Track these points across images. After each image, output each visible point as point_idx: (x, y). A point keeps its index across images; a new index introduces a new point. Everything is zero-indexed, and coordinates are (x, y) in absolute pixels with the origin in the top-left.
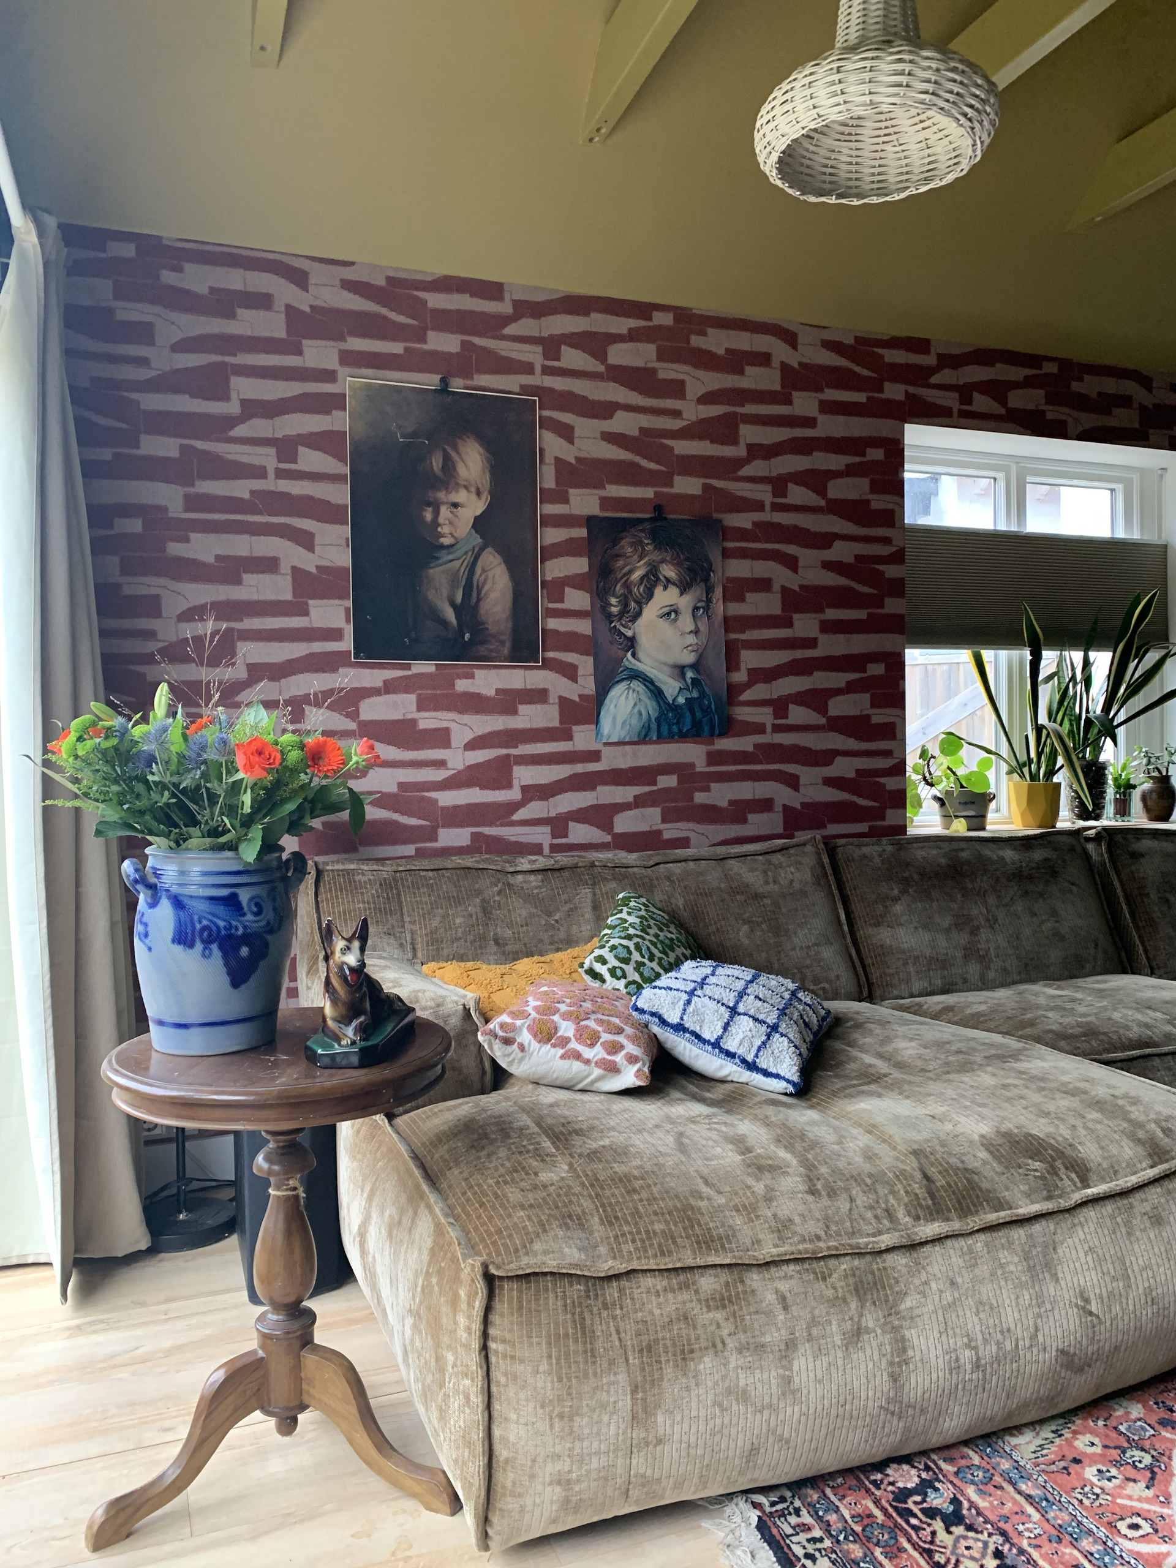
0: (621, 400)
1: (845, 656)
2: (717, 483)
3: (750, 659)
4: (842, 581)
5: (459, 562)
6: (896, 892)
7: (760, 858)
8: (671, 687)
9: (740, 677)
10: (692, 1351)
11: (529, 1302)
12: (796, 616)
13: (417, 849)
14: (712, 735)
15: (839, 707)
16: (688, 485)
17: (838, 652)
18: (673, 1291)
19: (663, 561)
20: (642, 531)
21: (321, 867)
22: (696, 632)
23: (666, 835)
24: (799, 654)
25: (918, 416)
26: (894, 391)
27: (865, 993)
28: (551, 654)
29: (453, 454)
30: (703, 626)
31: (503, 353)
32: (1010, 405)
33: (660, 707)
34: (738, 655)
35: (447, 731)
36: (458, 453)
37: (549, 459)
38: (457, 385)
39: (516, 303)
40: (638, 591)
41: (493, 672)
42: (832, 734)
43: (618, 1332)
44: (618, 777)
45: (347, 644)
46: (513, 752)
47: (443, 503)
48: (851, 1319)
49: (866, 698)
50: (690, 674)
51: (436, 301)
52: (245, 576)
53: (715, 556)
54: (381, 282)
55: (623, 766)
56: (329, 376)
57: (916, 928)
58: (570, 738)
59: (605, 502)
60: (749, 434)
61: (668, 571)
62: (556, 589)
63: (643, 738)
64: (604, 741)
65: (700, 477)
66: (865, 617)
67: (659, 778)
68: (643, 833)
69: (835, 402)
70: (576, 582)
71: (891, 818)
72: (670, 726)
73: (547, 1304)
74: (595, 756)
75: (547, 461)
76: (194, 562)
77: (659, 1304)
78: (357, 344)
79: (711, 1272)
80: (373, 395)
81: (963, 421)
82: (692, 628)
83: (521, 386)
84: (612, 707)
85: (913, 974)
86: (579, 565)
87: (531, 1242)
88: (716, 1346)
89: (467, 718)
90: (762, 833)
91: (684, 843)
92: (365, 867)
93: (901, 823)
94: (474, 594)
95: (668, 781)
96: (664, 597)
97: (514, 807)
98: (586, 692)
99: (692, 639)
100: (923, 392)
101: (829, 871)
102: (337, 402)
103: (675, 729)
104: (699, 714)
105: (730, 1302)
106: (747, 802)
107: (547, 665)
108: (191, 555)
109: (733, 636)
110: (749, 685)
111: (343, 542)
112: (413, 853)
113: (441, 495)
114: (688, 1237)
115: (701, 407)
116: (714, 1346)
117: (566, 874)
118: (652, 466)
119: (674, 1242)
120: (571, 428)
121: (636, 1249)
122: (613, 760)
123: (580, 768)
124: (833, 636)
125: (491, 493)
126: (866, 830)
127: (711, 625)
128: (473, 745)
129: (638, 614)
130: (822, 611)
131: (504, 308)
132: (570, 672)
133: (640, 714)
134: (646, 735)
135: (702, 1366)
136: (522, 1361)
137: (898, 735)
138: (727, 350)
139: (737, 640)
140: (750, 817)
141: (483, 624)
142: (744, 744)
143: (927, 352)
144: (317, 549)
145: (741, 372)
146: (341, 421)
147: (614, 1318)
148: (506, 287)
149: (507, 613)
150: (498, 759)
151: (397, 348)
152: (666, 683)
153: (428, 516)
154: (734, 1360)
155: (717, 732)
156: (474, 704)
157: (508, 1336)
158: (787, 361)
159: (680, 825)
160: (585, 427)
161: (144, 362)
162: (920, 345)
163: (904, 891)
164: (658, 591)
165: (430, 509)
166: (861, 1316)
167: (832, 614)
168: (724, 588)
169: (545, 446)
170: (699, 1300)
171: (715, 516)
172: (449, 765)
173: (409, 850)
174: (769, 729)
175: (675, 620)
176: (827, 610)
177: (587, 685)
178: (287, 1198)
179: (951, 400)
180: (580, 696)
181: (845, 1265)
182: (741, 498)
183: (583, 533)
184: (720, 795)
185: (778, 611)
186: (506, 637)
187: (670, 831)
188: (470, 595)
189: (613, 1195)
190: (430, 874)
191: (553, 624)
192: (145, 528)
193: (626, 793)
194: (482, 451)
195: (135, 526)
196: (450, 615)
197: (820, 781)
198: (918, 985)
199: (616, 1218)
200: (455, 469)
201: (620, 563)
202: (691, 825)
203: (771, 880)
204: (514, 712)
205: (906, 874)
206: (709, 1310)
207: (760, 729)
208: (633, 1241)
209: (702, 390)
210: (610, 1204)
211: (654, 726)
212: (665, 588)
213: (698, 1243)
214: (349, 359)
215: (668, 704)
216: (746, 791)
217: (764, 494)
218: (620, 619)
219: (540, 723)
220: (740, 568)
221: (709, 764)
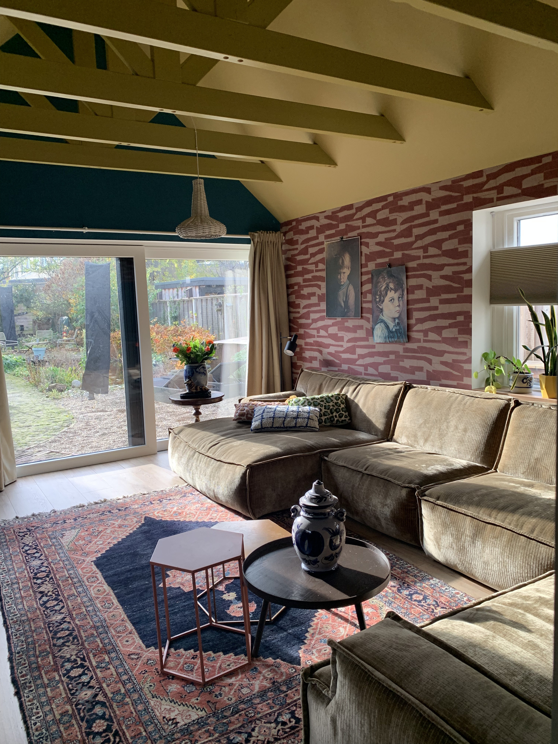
0: (380, 230)
1: (448, 313)
2: (406, 252)
3: (416, 315)
4: (447, 283)
5: (344, 289)
8: (391, 325)
9: (412, 321)
12: (431, 298)
13: (338, 369)
14: (404, 342)
15: (446, 333)
16: (398, 255)
17: (446, 311)
19: (390, 282)
22: (399, 306)
23: (392, 375)
24: (432, 313)
25: (478, 206)
26: (468, 199)
29: (344, 258)
30: (401, 303)
31: (354, 225)
32: (523, 187)
33: (388, 332)
34: (413, 313)
35: (343, 337)
37: (363, 254)
38: (345, 238)
39: (356, 209)
40: (384, 293)
42: (443, 344)
44: (380, 354)
46: (356, 344)
47: (342, 273)
49: (456, 330)
50: (397, 321)
51: (341, 215)
52: (311, 298)
54: (330, 214)
55: (381, 351)
56: (322, 243)
58: (368, 341)
59: (377, 265)
60: (416, 231)
61: (391, 286)
62: (365, 294)
64: (376, 342)
65: (401, 251)
66: (456, 297)
67: (390, 356)
68: (386, 373)
69: (444, 211)
70: (369, 292)
71: (465, 381)
72: (391, 338)
74: (373, 347)
76: (304, 295)
78: (328, 233)
80: (330, 246)
82: (398, 304)
83: (357, 234)
84: (376, 331)
86: (369, 287)
89: (347, 334)
90: (420, 379)
93: (469, 384)
94: (347, 298)
95: (392, 357)
96: (391, 294)
99: (398, 308)
100: (480, 195)
103: (393, 339)
104: (399, 335)
106: (415, 367)
107: (362, 318)
108: (304, 293)
109: (410, 307)
110: (416, 325)
113: (342, 270)
115: (402, 226)
118: (388, 250)
123: (370, 350)
124: (443, 305)
125: (351, 268)
127: (403, 303)
128: (349, 341)
129: (383, 301)
130: (440, 295)
131: (354, 211)
132: (368, 320)
133: (383, 334)
134: (386, 341)
137: (469, 347)
138: (409, 203)
140: (416, 372)
141: (349, 306)
142: (415, 346)
143: (482, 176)
145: (412, 210)
146: (324, 255)
148: (354, 205)
149: (354, 303)
150: (353, 346)
151: (334, 231)
153: (339, 277)
156: (348, 330)
158: (428, 200)
159: (396, 372)
160: (372, 242)
161: (297, 249)
162: (478, 174)
164: (389, 292)
165: (339, 275)
167: (444, 296)
169: (362, 250)
171: (405, 264)
172: (344, 346)
173: (336, 369)
174: (422, 341)
175: (393, 302)
176: (442, 295)
179: (493, 194)
182: (413, 256)
183: (370, 276)
184: (407, 363)
185: (425, 296)
186: (353, 310)
191: (364, 305)
193: (381, 360)
194: (349, 255)
195: (295, 288)
196: (343, 304)
197: (439, 362)
200: (344, 262)
201: (379, 284)
202: (399, 373)
204: (356, 332)
207: (419, 341)
209: (401, 220)
211: (387, 338)
214: (327, 237)
215: (391, 331)
216: (415, 363)
217: (420, 253)
218: (379, 303)
220: (413, 282)
221: (404, 352)
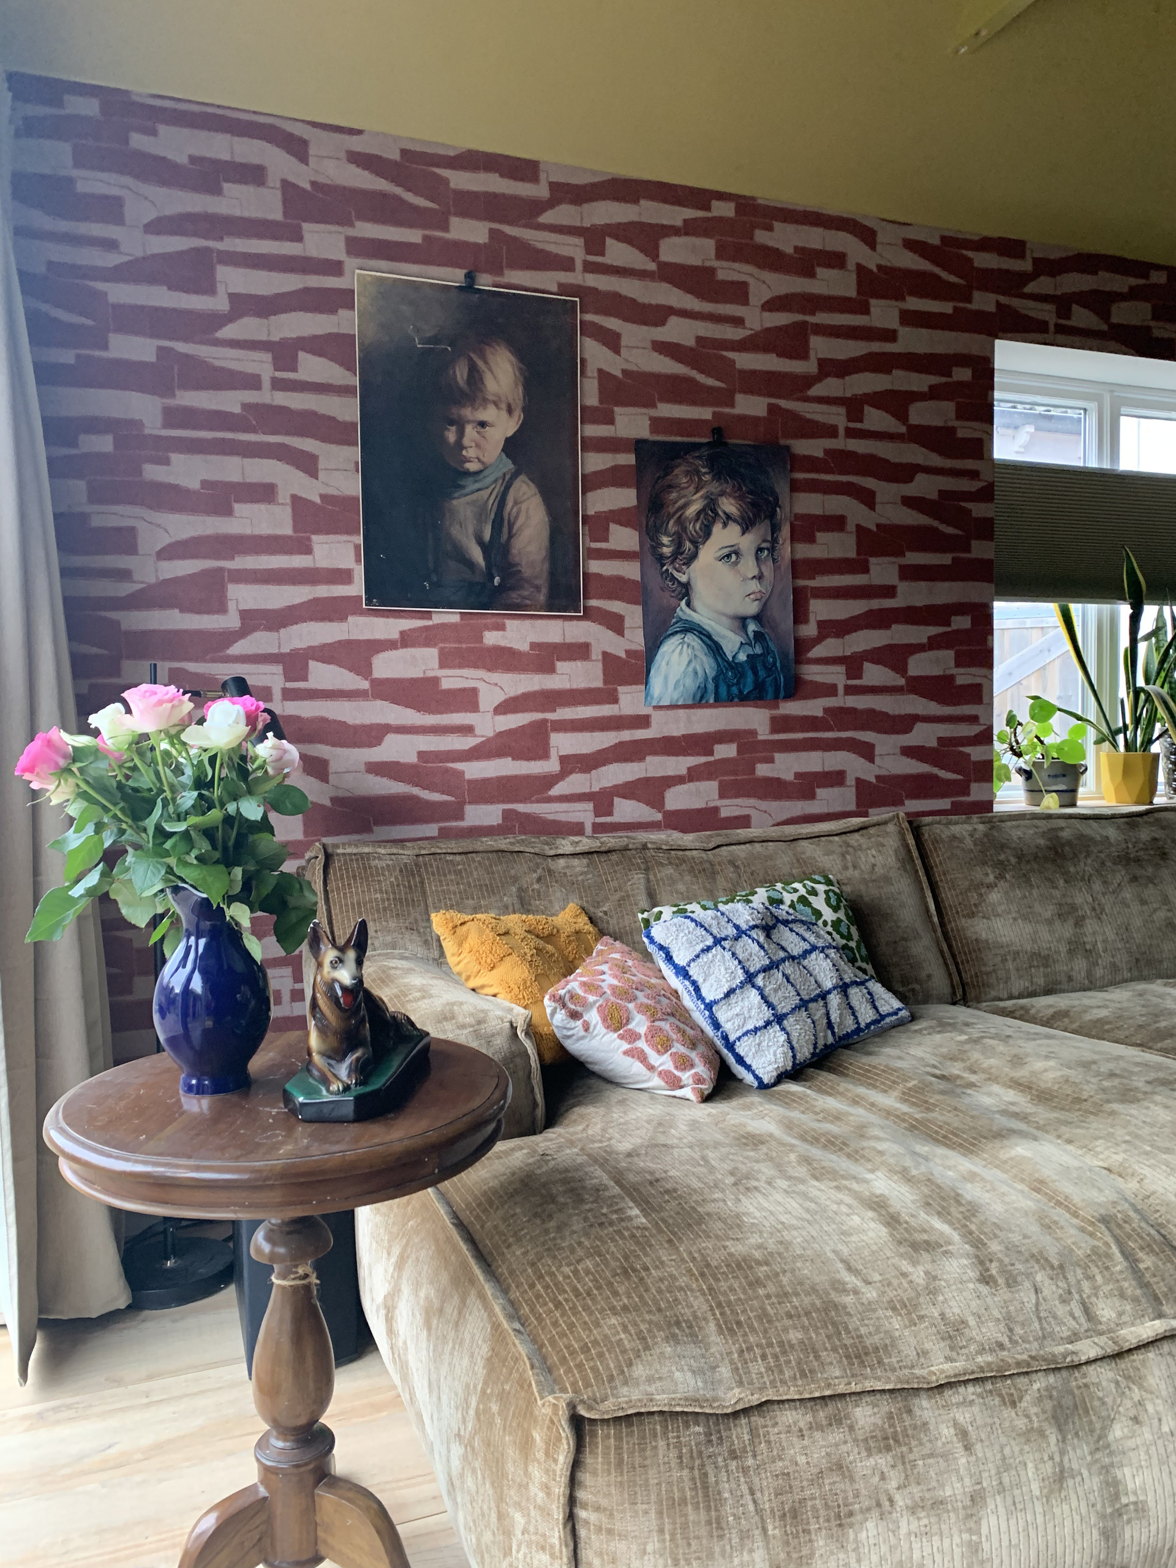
0: (676, 304)
1: (927, 607)
2: (783, 403)
3: (821, 610)
4: (922, 520)
5: (485, 494)
6: (991, 877)
7: (836, 838)
8: (731, 643)
9: (809, 630)
10: (851, 1514)
11: (631, 1453)
12: (873, 560)
13: (440, 829)
14: (776, 697)
15: (920, 665)
16: (751, 406)
17: (919, 601)
18: (820, 1428)
19: (722, 494)
20: (700, 458)
21: (330, 850)
22: (760, 577)
23: (724, 813)
24: (876, 604)
25: (1011, 331)
26: (984, 302)
27: (959, 996)
28: (593, 603)
29: (480, 363)
30: (768, 570)
31: (539, 246)
32: (1114, 320)
33: (718, 665)
34: (807, 602)
35: (474, 691)
36: (486, 362)
37: (592, 371)
38: (485, 282)
39: (554, 186)
40: (694, 528)
41: (528, 623)
42: (912, 696)
43: (752, 1493)
44: (670, 746)
45: (357, 588)
46: (550, 716)
47: (469, 422)
48: (1051, 1458)
49: (950, 655)
50: (752, 627)
51: (461, 180)
52: (237, 507)
53: (782, 488)
54: (394, 155)
55: (675, 734)
56: (335, 268)
57: (1015, 919)
58: (615, 701)
59: (657, 424)
60: (821, 347)
61: (729, 506)
62: (600, 525)
63: (699, 701)
64: (654, 703)
65: (764, 395)
66: (949, 562)
67: (717, 747)
68: (699, 811)
69: (916, 313)
70: (621, 517)
71: (976, 793)
72: (729, 687)
73: (656, 1455)
74: (643, 721)
75: (589, 374)
76: (175, 488)
77: (804, 1448)
78: (367, 230)
79: (868, 1399)
80: (386, 291)
81: (1060, 338)
82: (756, 572)
83: (560, 285)
84: (664, 664)
85: (1013, 972)
86: (625, 497)
87: (630, 1364)
88: (882, 1506)
89: (496, 677)
90: (831, 810)
91: (744, 821)
92: (382, 851)
93: (985, 798)
94: (505, 530)
95: (726, 751)
96: (724, 536)
97: (551, 780)
98: (634, 647)
99: (754, 586)
100: (1015, 302)
101: (915, 854)
102: (343, 299)
103: (735, 690)
104: (762, 674)
105: (896, 1441)
106: (815, 775)
107: (589, 615)
108: (172, 480)
109: (802, 583)
110: (819, 640)
111: (353, 466)
112: (436, 834)
113: (467, 412)
114: (834, 1349)
115: (766, 315)
116: (879, 1505)
117: (614, 857)
118: (710, 382)
119: (817, 1357)
120: (617, 336)
121: (769, 1369)
122: (663, 726)
123: (626, 735)
124: (913, 584)
125: (525, 410)
126: (948, 807)
127: (776, 569)
128: (504, 708)
129: (694, 556)
130: (903, 555)
131: (541, 191)
132: (616, 624)
133: (696, 673)
134: (702, 698)
135: (864, 1535)
136: (623, 1536)
137: (985, 700)
138: (796, 248)
139: (806, 587)
140: (819, 792)
141: (517, 565)
142: (813, 707)
143: (1022, 256)
144: (321, 474)
145: (811, 274)
146: (348, 322)
147: (745, 1470)
148: (541, 166)
149: (544, 553)
150: (533, 725)
151: (414, 236)
152: (724, 637)
153: (451, 436)
154: (906, 1524)
155: (782, 694)
156: (506, 659)
157: (604, 1502)
158: (864, 263)
159: (739, 801)
160: (633, 334)
162: (1012, 247)
163: (1000, 877)
164: (717, 528)
165: (453, 428)
166: (1062, 1453)
167: (913, 558)
168: (792, 525)
169: (586, 356)
170: (855, 1440)
171: (783, 442)
172: (477, 731)
173: (432, 830)
174: (841, 690)
175: (736, 563)
176: (908, 554)
177: (635, 639)
178: (295, 1288)
179: (1046, 312)
180: (627, 652)
181: (1039, 1383)
182: (809, 421)
183: (628, 459)
184: (785, 766)
185: (852, 554)
186: (543, 582)
187: (730, 808)
188: (500, 531)
189: (732, 1289)
190: (458, 858)
191: (596, 567)
192: (117, 444)
193: (677, 765)
194: (513, 359)
195: (105, 444)
196: (477, 555)
197: (898, 751)
198: (1018, 985)
199: (739, 1323)
200: (482, 380)
201: (674, 495)
202: (752, 801)
203: (850, 865)
204: (552, 670)
205: (1002, 857)
206: (870, 1455)
207: (830, 690)
208: (764, 1357)
209: (767, 295)
210: (729, 1304)
211: (711, 686)
212: (725, 525)
213: (848, 1357)
214: (359, 247)
215: (727, 662)
216: (814, 762)
217: (837, 417)
218: (672, 562)
219: (581, 683)
220: (810, 504)
221: (774, 731)
